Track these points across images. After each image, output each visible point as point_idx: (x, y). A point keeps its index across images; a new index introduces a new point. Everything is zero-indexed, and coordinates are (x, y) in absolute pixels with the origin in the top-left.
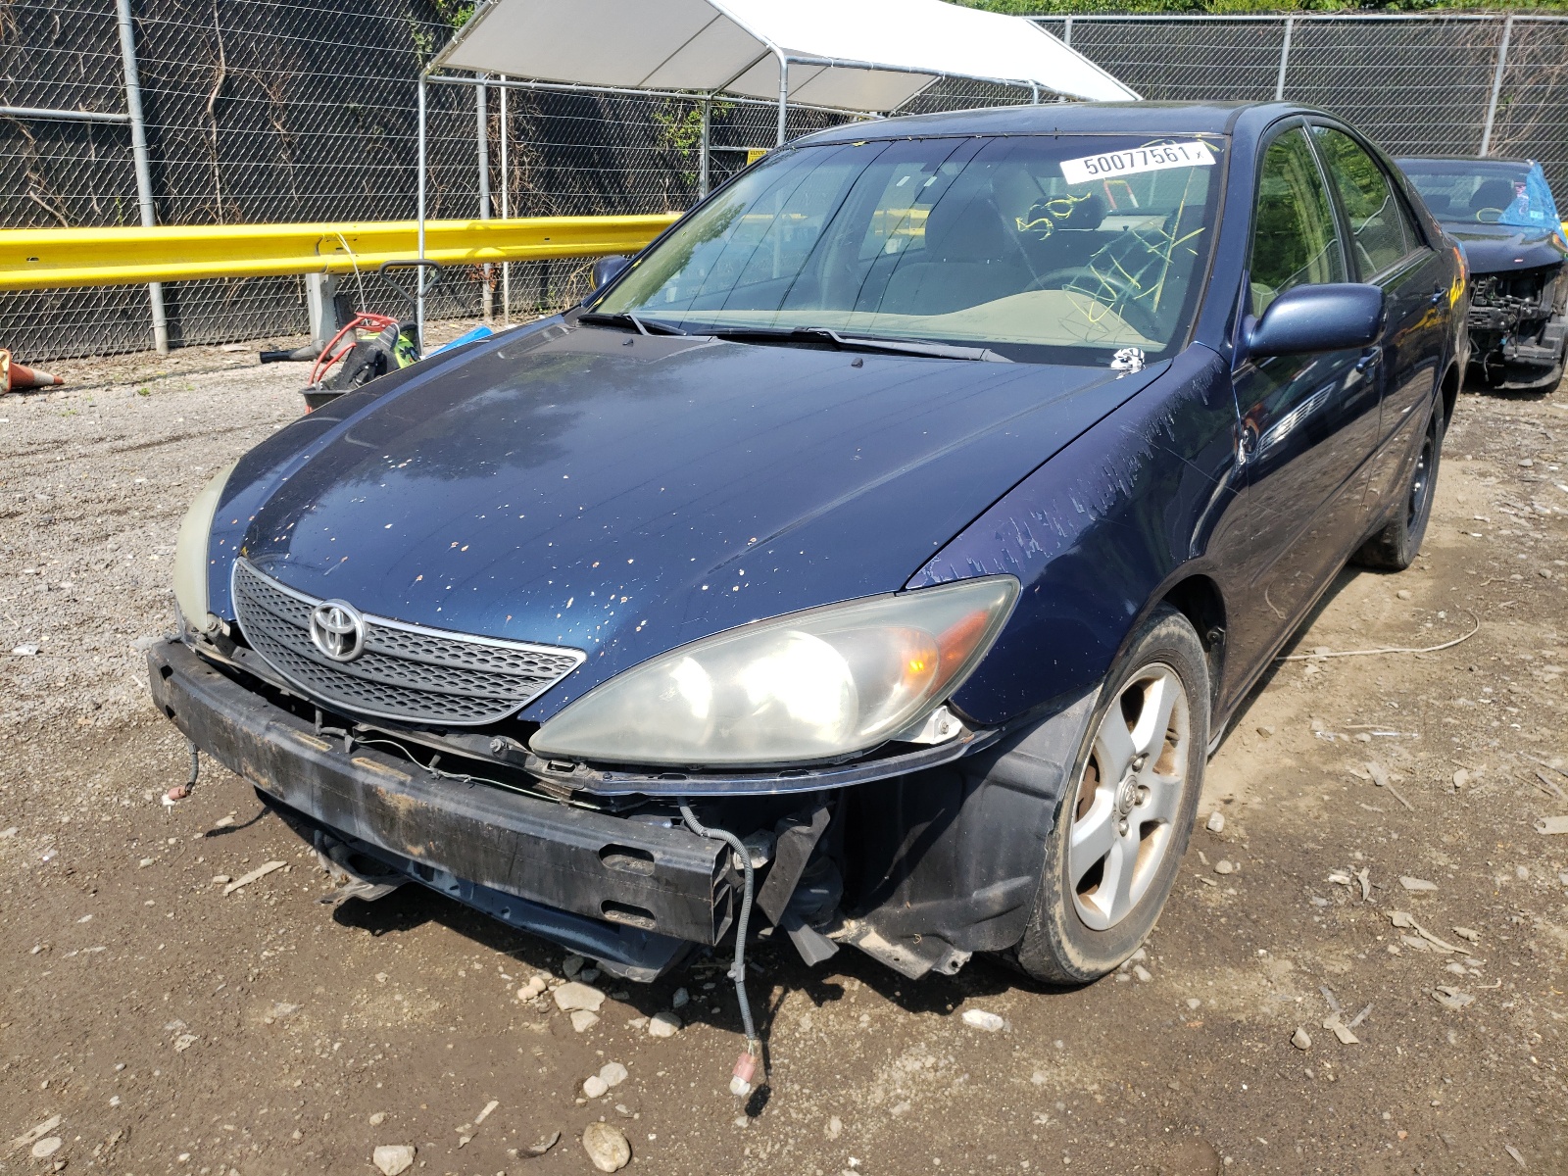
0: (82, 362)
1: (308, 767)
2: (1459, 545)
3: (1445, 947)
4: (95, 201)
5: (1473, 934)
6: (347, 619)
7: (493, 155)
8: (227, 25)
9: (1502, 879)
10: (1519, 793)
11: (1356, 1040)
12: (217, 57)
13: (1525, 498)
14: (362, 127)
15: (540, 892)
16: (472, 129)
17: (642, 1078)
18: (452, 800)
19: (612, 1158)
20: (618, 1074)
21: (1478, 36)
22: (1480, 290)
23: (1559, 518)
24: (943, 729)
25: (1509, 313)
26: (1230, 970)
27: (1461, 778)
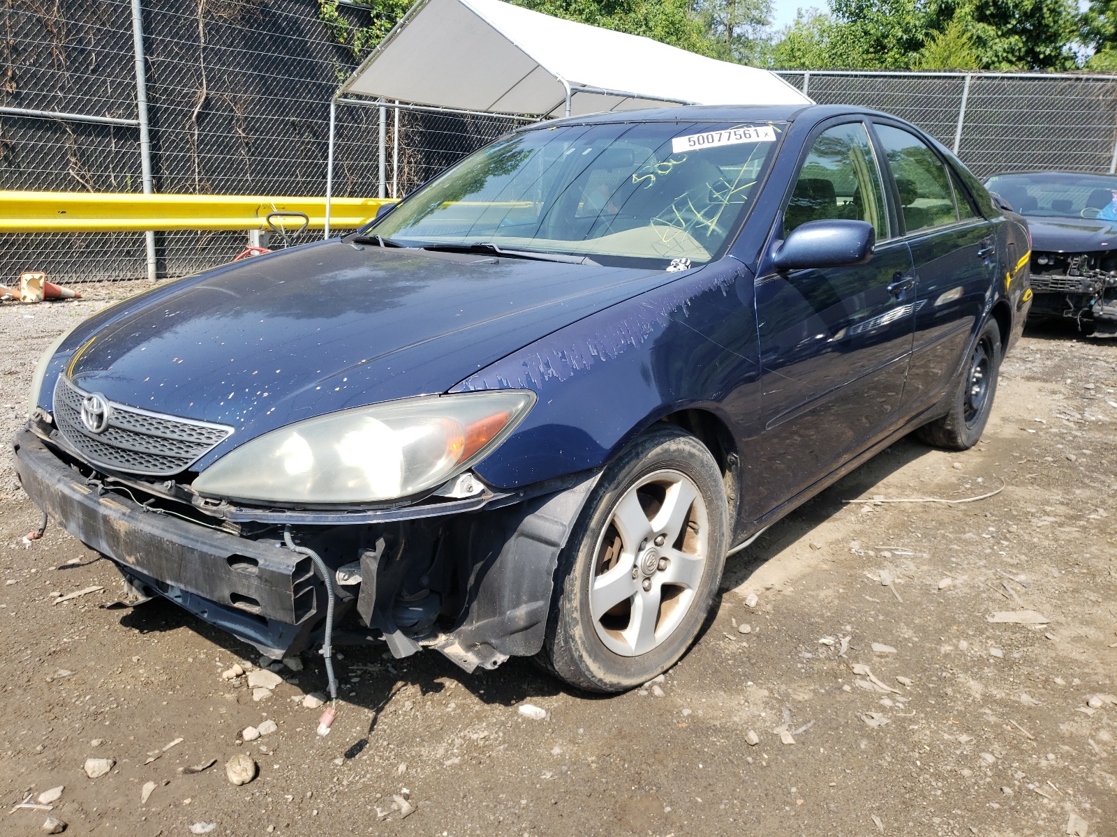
0: (98, 285)
1: (76, 505)
2: (1015, 436)
3: (884, 688)
4: (113, 178)
5: (907, 681)
6: (100, 405)
7: (389, 156)
8: (209, 63)
9: (947, 648)
10: (984, 595)
11: (793, 742)
12: (201, 84)
13: (1081, 410)
14: (298, 134)
15: (197, 588)
16: (375, 138)
17: (286, 731)
18: (149, 524)
19: (240, 775)
20: (269, 727)
21: (1108, 91)
22: (1075, 264)
23: (1100, 423)
24: (468, 488)
25: (1096, 282)
26: (722, 693)
27: (944, 583)
